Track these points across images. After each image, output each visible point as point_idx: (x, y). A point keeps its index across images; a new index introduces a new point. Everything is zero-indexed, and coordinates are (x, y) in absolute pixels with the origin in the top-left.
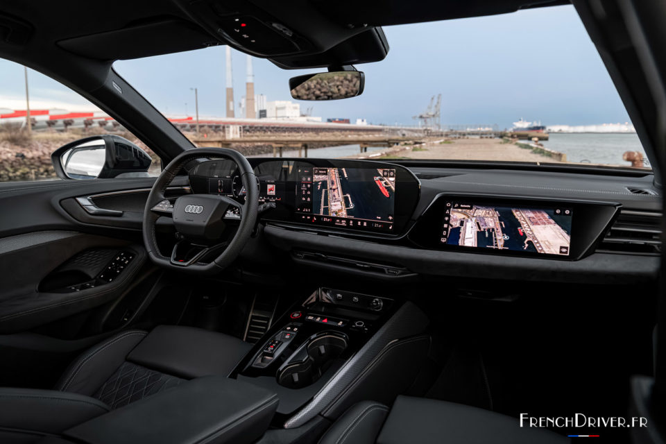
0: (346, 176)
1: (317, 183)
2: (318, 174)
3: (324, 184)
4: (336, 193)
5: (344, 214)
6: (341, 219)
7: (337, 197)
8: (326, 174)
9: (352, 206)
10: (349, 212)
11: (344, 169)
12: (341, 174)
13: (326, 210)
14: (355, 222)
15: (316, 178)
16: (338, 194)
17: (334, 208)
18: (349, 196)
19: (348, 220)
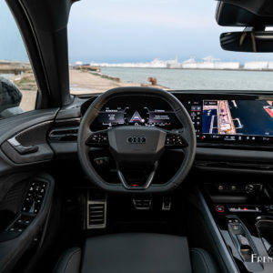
0: (235, 105)
1: (207, 111)
2: (208, 105)
3: (214, 112)
4: (225, 118)
5: (233, 132)
6: (230, 136)
7: (226, 120)
8: (216, 104)
9: (241, 126)
10: (238, 131)
11: (234, 101)
12: (231, 104)
13: (215, 131)
14: (244, 137)
15: (205, 107)
16: (229, 118)
17: (223, 128)
18: (238, 119)
19: (236, 137)
